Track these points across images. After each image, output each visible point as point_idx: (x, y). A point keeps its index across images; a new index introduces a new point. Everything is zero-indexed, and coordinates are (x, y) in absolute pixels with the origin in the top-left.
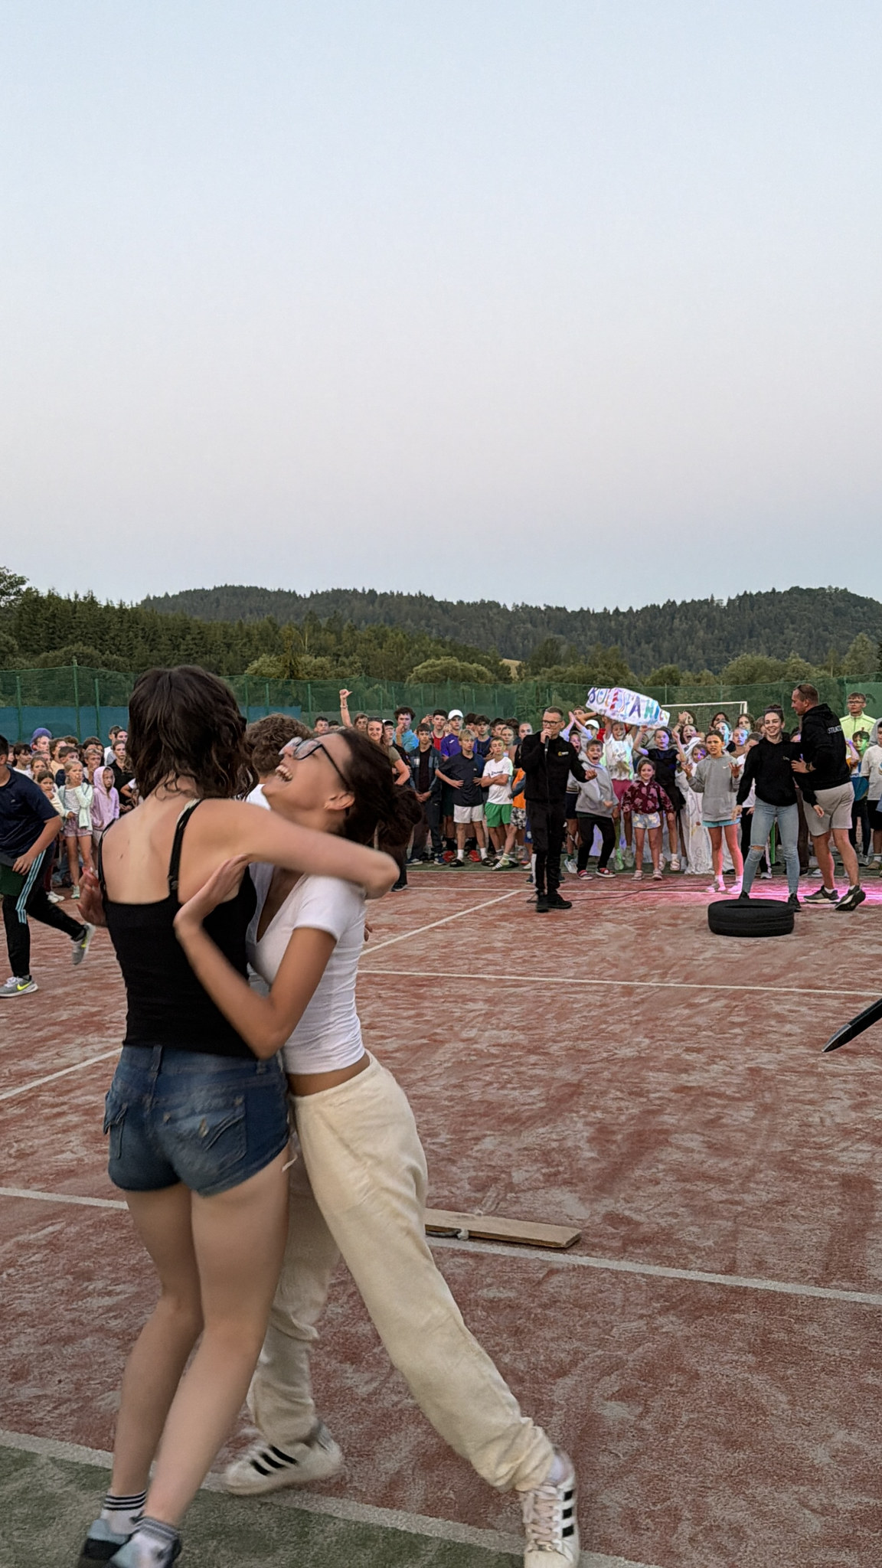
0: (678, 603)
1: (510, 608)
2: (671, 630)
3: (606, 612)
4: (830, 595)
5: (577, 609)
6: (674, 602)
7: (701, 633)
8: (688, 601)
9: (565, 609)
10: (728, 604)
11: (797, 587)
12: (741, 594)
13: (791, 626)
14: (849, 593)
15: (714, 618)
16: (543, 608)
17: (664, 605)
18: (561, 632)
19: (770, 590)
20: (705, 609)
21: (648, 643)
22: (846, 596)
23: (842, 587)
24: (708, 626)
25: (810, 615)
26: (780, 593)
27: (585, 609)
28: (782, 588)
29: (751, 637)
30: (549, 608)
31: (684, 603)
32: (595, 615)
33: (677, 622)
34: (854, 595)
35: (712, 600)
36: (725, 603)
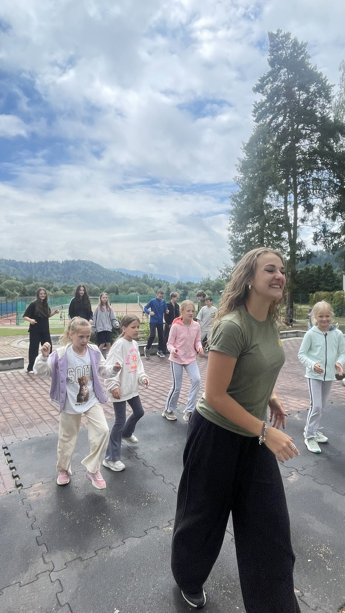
0: (49, 261)
2: (47, 269)
3: (27, 263)
4: (88, 262)
5: (19, 261)
6: (47, 261)
7: (55, 270)
8: (51, 261)
11: (80, 260)
12: (66, 260)
15: (59, 266)
16: (8, 260)
17: (45, 262)
18: (14, 267)
19: (73, 260)
20: (56, 263)
22: (92, 263)
23: (92, 261)
25: (83, 267)
27: (21, 261)
28: (76, 260)
30: (10, 260)
31: (50, 261)
32: (25, 263)
33: (48, 266)
34: (94, 263)
35: (58, 261)
36: (61, 262)
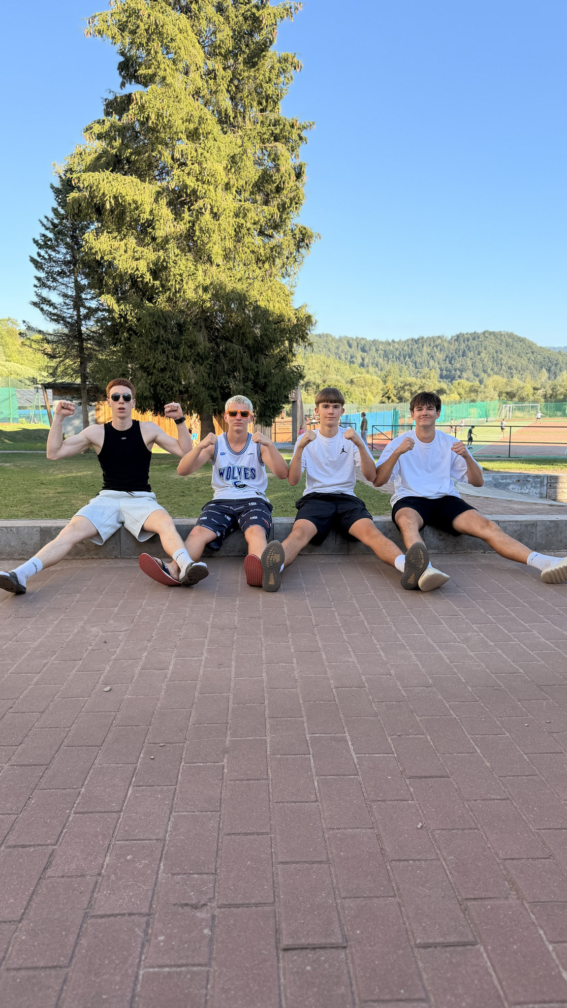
0: (425, 337)
1: (337, 337)
3: (387, 341)
4: (504, 335)
5: (372, 339)
8: (431, 336)
9: (366, 339)
10: (451, 339)
11: (487, 331)
12: (458, 333)
13: (484, 351)
14: (513, 335)
15: (444, 345)
16: (354, 338)
17: (418, 338)
19: (473, 332)
20: (439, 341)
21: (410, 357)
22: (511, 335)
23: (510, 331)
24: (441, 350)
25: (494, 345)
26: (478, 333)
27: (377, 339)
28: (480, 331)
29: (463, 356)
30: (357, 338)
31: (428, 337)
32: (382, 343)
33: (425, 347)
34: (516, 336)
35: (443, 337)
